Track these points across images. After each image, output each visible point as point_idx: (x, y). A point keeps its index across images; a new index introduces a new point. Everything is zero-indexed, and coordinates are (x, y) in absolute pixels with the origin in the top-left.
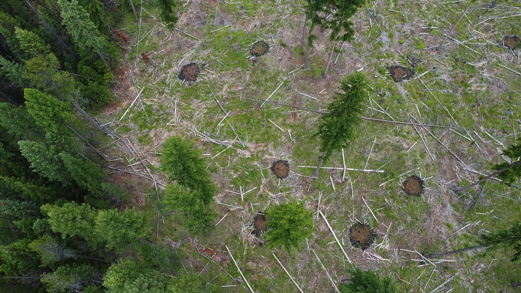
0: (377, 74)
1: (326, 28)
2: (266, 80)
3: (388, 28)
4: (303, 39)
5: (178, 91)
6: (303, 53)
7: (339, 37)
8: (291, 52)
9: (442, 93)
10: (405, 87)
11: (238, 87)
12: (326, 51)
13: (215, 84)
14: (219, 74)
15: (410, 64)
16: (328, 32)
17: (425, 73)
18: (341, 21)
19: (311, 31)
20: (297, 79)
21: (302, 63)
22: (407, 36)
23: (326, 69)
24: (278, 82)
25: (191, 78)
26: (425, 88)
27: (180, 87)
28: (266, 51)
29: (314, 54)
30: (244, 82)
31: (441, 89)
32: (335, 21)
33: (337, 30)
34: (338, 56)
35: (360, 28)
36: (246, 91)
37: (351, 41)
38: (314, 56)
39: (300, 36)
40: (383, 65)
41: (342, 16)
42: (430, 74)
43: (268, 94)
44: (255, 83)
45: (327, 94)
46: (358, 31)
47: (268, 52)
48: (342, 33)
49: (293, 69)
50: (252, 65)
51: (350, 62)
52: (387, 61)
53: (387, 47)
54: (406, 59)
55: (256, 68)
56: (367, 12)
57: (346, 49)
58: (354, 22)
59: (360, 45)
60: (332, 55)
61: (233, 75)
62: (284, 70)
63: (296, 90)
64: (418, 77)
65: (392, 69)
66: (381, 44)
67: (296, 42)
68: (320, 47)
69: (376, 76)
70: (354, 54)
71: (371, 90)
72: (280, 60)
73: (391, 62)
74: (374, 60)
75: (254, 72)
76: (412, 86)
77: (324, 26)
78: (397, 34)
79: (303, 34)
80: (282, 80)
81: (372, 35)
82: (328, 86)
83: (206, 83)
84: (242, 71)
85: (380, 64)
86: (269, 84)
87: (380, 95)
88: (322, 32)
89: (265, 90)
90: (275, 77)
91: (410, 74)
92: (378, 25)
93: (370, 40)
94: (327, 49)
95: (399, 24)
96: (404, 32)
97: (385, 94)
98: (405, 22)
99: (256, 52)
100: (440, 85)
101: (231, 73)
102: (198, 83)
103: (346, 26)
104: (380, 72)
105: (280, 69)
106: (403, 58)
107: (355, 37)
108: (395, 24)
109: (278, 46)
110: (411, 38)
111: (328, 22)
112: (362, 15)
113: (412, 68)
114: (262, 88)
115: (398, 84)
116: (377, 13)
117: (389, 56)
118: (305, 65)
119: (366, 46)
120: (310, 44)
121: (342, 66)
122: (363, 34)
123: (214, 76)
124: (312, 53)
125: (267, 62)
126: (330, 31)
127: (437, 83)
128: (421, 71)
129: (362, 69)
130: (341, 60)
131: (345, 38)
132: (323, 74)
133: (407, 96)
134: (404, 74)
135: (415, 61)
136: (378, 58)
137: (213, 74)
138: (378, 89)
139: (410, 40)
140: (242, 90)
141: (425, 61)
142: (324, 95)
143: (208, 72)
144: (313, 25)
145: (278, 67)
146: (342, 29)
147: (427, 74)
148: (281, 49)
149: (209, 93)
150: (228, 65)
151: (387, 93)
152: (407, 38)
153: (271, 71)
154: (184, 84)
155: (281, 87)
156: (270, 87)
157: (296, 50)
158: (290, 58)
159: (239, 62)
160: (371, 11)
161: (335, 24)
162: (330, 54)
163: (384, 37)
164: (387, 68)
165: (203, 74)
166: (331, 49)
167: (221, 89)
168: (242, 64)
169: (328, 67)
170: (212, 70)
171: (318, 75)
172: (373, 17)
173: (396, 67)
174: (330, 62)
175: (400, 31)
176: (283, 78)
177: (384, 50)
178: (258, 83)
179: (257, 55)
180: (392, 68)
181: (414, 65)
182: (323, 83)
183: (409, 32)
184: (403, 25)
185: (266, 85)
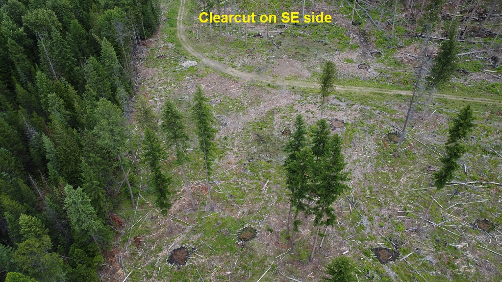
0: (363, 257)
1: (309, 214)
2: (254, 265)
3: (367, 212)
4: (288, 224)
5: (166, 275)
6: (289, 237)
7: (322, 222)
8: (277, 237)
9: (431, 275)
10: (393, 269)
11: (227, 271)
12: (311, 235)
13: (204, 268)
14: (208, 259)
15: (393, 245)
16: (312, 218)
17: (409, 255)
18: (323, 208)
19: (296, 216)
20: (284, 263)
21: (288, 247)
22: (386, 219)
23: (312, 252)
24: (266, 267)
25: (180, 262)
26: (413, 270)
27: (168, 271)
28: (254, 236)
29: (300, 238)
30: (233, 267)
31: (429, 271)
32: (318, 207)
33: (320, 216)
34: (323, 240)
35: (342, 213)
36: (234, 275)
37: (334, 225)
38: (300, 240)
39: (286, 222)
40: (367, 247)
41: (323, 203)
42: (415, 255)
43: (256, 279)
44: (244, 267)
45: (315, 278)
46: (339, 216)
47: (256, 237)
48: (325, 218)
49: (280, 253)
50: (240, 250)
51: (335, 245)
52: (371, 244)
53: (368, 230)
54: (389, 240)
55: (244, 253)
56: (346, 199)
57: (330, 232)
58: (335, 207)
59: (343, 228)
60: (317, 238)
61: (221, 260)
62: (271, 254)
63: (284, 274)
64: (404, 258)
65: (377, 251)
66: (362, 227)
67: (282, 227)
68: (305, 231)
69: (362, 259)
70: (338, 237)
71: (358, 272)
72: (268, 245)
73: (375, 245)
74: (358, 243)
75: (242, 257)
76: (400, 267)
77: (308, 213)
78: (376, 218)
79: (288, 219)
80: (269, 264)
81: (353, 219)
82: (315, 269)
83: (195, 267)
84: (230, 255)
85: (364, 246)
86: (257, 268)
87: (369, 277)
88: (306, 217)
89: (253, 275)
90: (262, 261)
91: (396, 256)
92: (358, 210)
93: (352, 224)
94: (312, 233)
95: (376, 208)
96: (383, 216)
97: (373, 277)
98: (382, 206)
99: (244, 237)
100: (427, 267)
101: (220, 258)
102: (187, 267)
103: (328, 211)
104: (365, 254)
105: (267, 253)
106: (386, 240)
107: (337, 221)
108: (373, 208)
109: (265, 231)
110: (389, 221)
111: (311, 209)
112: (342, 201)
113: (395, 249)
114: (250, 273)
115: (385, 266)
116: (355, 199)
117: (372, 238)
118: (292, 249)
119: (348, 229)
120: (296, 229)
121: (328, 249)
122: (344, 218)
123: (203, 261)
124: (298, 237)
125: (255, 247)
126: (314, 217)
127: (423, 265)
128: (405, 252)
129: (348, 251)
130: (326, 244)
131: (328, 222)
132: (309, 258)
133: (396, 278)
134: (389, 256)
135: (398, 243)
136: (362, 241)
137: (202, 259)
138: (366, 272)
139: (389, 223)
140: (231, 274)
141: (407, 243)
142: (312, 279)
143: (198, 256)
144: (297, 211)
145: (266, 251)
146: (325, 214)
147: (412, 256)
148: (268, 234)
149: (198, 277)
150: (217, 250)
151: (375, 276)
152: (386, 221)
153: (259, 255)
154: (173, 268)
155: (269, 271)
156: (257, 272)
157: (282, 234)
158: (277, 242)
159: (228, 247)
160: (349, 197)
161: (318, 210)
162: (315, 238)
163: (365, 221)
164: (372, 250)
165: (193, 259)
166: (316, 233)
167: (210, 274)
168: (231, 248)
169: (314, 251)
170: (202, 254)
171: (305, 258)
172: (353, 203)
173: (381, 249)
174: (315, 245)
175: (378, 215)
176: (270, 262)
177: (366, 233)
178: (246, 267)
179: (245, 240)
180: (376, 249)
181: (398, 247)
182: (310, 267)
183: (387, 216)
184: (381, 209)
185: (254, 269)
